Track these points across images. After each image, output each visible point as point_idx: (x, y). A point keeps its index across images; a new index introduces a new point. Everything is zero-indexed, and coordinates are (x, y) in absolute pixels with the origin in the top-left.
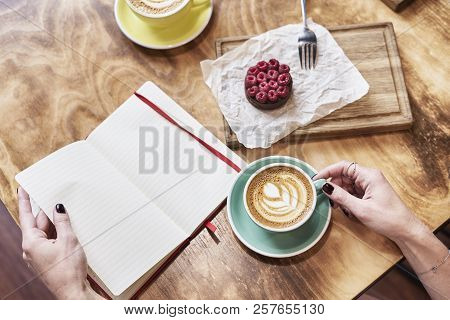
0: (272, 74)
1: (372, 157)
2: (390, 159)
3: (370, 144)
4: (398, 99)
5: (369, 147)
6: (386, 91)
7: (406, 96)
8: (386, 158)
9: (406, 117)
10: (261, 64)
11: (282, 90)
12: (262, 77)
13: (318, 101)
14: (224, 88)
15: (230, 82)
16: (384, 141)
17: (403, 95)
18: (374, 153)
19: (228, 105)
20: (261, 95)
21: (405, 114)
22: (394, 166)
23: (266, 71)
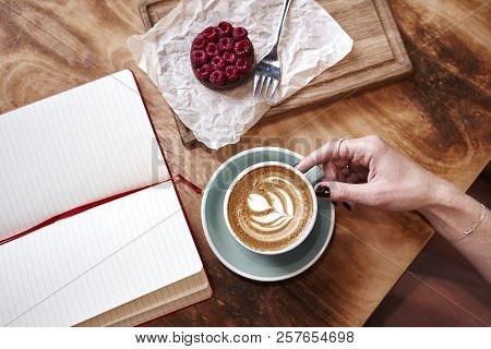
0: (225, 43)
1: (369, 122)
2: (391, 121)
3: (363, 106)
4: (389, 41)
5: (362, 110)
6: (373, 34)
7: (398, 35)
8: (385, 120)
9: (402, 65)
10: (209, 31)
11: (241, 64)
12: (212, 50)
13: (290, 70)
14: (164, 70)
15: (171, 60)
16: (379, 98)
17: (394, 35)
18: (370, 117)
19: (174, 92)
20: (217, 75)
21: (401, 60)
22: (397, 129)
23: (215, 40)
